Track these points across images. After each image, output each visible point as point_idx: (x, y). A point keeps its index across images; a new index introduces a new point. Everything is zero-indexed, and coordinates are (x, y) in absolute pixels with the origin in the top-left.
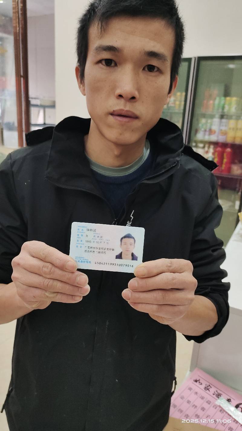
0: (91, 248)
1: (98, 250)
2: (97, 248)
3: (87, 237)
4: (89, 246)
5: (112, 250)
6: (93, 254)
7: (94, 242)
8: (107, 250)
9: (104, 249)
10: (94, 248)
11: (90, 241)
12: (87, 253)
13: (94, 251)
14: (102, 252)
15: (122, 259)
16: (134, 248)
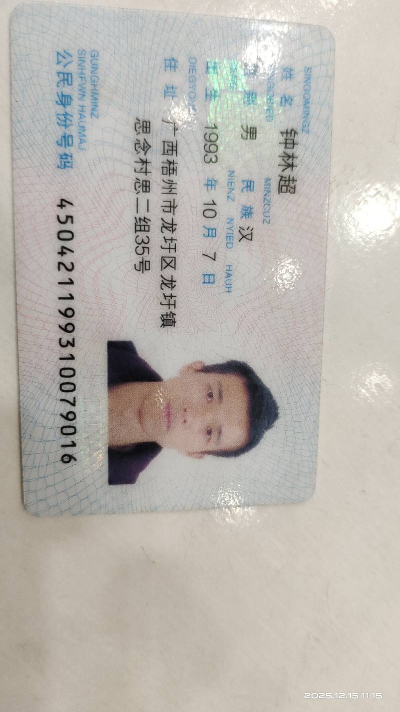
0: (170, 168)
1: (156, 217)
2: (172, 205)
3: (245, 134)
4: (176, 150)
5: (165, 310)
6: (129, 184)
7: (211, 184)
8: (162, 281)
9: (168, 260)
10: (168, 185)
11: (212, 156)
12: (132, 135)
13: (146, 186)
14: (143, 245)
15: (109, 384)
16: (191, 454)
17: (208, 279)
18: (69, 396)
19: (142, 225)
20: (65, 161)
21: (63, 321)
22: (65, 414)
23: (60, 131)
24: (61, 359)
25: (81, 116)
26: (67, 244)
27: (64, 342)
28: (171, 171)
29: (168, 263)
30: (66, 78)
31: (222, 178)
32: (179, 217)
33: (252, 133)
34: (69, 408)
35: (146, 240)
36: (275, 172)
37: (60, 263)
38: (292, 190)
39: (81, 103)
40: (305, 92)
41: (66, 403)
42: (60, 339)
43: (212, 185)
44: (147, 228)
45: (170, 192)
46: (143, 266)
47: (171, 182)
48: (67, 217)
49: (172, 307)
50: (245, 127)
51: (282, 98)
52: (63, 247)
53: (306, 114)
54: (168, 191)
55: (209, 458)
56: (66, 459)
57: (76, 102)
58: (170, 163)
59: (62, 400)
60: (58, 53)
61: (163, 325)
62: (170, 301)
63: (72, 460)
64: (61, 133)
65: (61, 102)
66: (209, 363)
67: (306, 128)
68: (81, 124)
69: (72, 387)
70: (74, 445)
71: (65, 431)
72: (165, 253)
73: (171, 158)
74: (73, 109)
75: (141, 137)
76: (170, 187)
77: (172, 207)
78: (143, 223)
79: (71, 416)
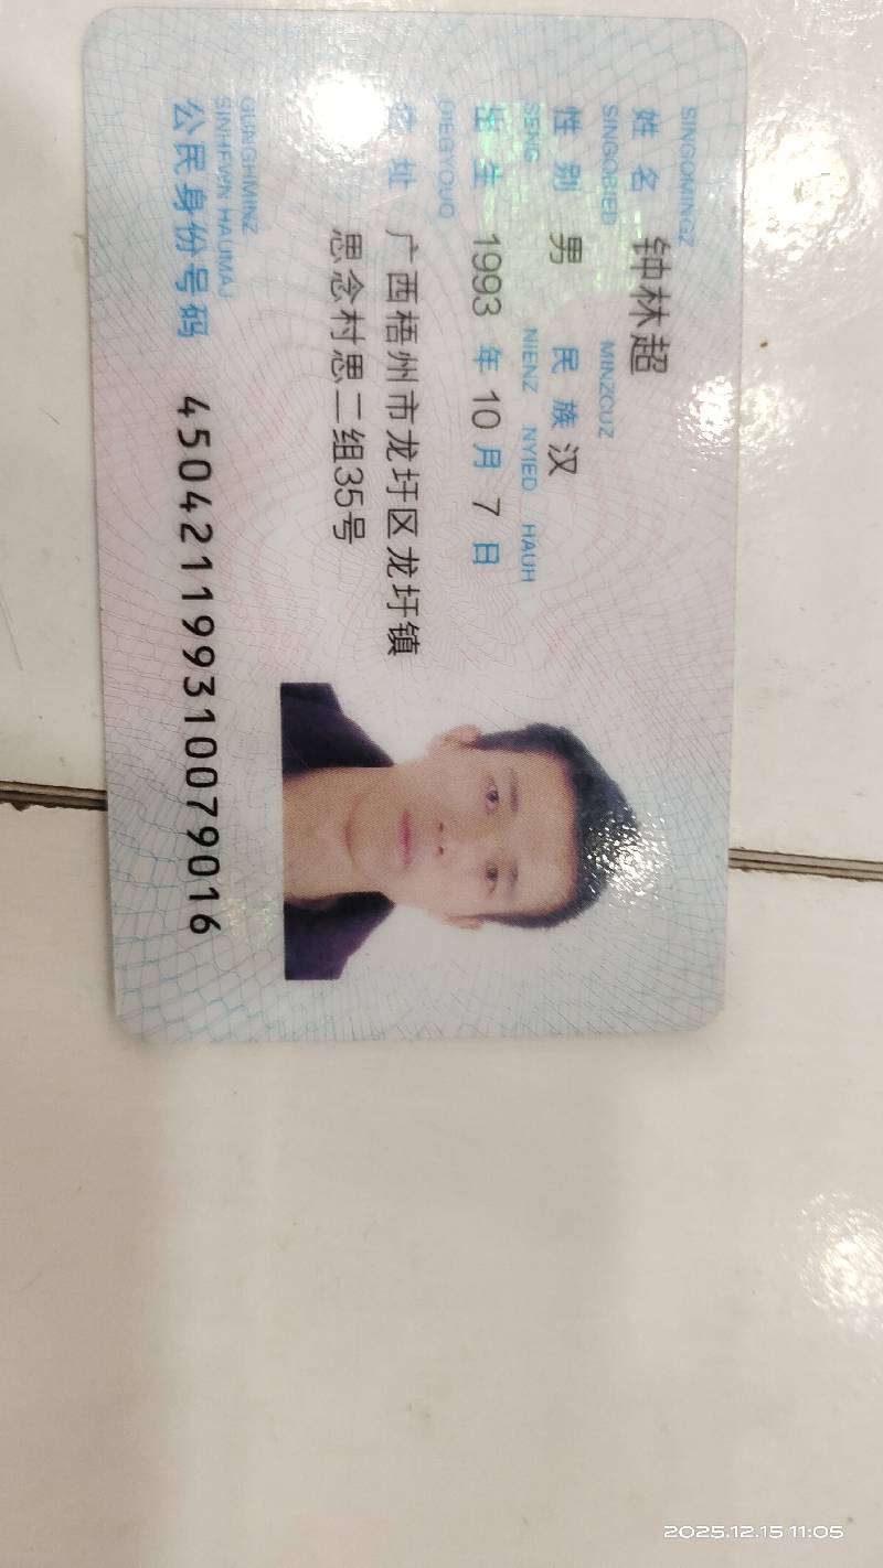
0: (404, 327)
1: (376, 428)
2: (409, 403)
3: (557, 252)
4: (416, 292)
5: (396, 619)
6: (321, 362)
7: (488, 357)
8: (391, 560)
9: (402, 517)
10: (399, 363)
11: (489, 299)
12: (325, 264)
13: (354, 367)
14: (350, 486)
15: (284, 772)
16: (455, 919)
17: (486, 553)
18: (205, 796)
19: (347, 445)
20: (193, 322)
21: (192, 643)
22: (196, 832)
23: (181, 262)
24: (187, 719)
25: (225, 229)
26: (200, 488)
27: (194, 686)
28: (406, 334)
29: (402, 521)
30: (192, 155)
31: (512, 343)
32: (424, 428)
33: (571, 248)
34: (206, 820)
35: (356, 476)
36: (622, 330)
37: (184, 526)
38: (660, 366)
39: (221, 203)
40: (684, 160)
41: (198, 809)
42: (186, 680)
43: (489, 360)
44: (357, 452)
45: (404, 376)
46: (352, 529)
47: (404, 357)
48: (198, 433)
49: (411, 613)
50: (557, 238)
51: (634, 174)
52: (190, 494)
53: (688, 208)
54: (399, 374)
55: (493, 930)
56: (200, 924)
57: (213, 203)
58: (403, 317)
59: (191, 804)
60: (177, 107)
61: (394, 650)
62: (406, 598)
63: (212, 926)
64: (183, 267)
65: (184, 203)
66: (489, 728)
67: (687, 236)
68: (224, 246)
69: (210, 777)
70: (215, 895)
71: (197, 866)
72: (396, 501)
73: (404, 308)
74: (208, 217)
75: (344, 267)
76: (404, 367)
77: (409, 407)
78: (350, 441)
79: (208, 837)
